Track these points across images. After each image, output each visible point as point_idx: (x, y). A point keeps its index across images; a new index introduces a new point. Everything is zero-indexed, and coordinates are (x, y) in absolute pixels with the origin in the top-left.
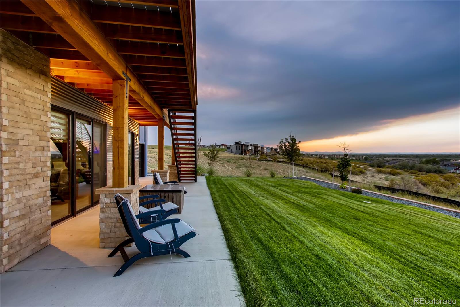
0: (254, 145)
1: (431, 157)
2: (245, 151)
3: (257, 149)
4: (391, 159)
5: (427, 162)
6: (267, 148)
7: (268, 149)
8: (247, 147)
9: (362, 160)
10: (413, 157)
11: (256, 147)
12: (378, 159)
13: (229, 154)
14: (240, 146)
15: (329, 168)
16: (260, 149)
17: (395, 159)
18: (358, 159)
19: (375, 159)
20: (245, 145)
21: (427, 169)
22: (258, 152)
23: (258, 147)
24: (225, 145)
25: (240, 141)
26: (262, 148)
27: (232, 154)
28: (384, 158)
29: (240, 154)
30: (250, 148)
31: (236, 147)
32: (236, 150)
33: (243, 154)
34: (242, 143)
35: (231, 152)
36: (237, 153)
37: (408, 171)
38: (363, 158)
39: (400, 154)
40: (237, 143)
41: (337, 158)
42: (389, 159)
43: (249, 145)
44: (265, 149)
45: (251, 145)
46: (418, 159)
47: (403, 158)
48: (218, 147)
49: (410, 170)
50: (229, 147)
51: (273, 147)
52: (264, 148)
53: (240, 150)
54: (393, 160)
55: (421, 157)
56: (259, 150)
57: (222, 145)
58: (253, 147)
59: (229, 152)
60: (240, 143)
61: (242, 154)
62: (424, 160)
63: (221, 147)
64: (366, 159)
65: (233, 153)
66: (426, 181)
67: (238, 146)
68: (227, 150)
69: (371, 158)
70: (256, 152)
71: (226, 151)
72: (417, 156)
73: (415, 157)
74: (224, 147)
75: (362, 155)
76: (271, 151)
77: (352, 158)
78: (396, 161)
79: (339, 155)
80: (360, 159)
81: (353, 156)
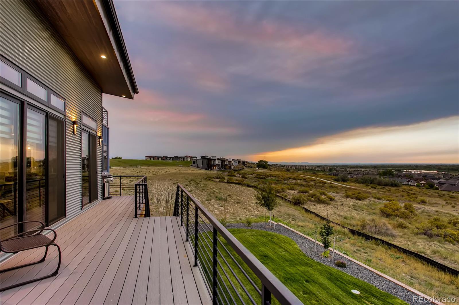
0: (222, 159)
1: (387, 168)
2: (211, 166)
3: (225, 162)
4: (353, 170)
5: (384, 174)
6: (234, 161)
7: (236, 161)
8: (214, 162)
9: (327, 171)
10: (372, 168)
11: (223, 161)
12: (341, 169)
13: (194, 169)
14: (206, 161)
15: (301, 199)
16: (227, 163)
17: (356, 169)
18: (323, 170)
19: (338, 170)
20: (212, 160)
21: (385, 182)
22: (225, 166)
23: (225, 161)
24: (190, 157)
25: (206, 155)
26: (230, 162)
27: (198, 169)
28: (347, 169)
29: (206, 169)
30: (217, 162)
31: (202, 161)
32: (202, 164)
33: (210, 169)
34: (208, 157)
35: (197, 167)
36: (203, 168)
37: (369, 185)
38: (328, 169)
39: (360, 164)
40: (203, 158)
41: (303, 169)
42: (351, 170)
43: (216, 160)
44: (233, 162)
45: (218, 159)
46: (376, 170)
47: (363, 169)
48: (182, 158)
49: (370, 184)
50: (195, 162)
51: (240, 160)
52: (231, 162)
53: (206, 164)
54: (354, 171)
55: (379, 168)
56: (226, 165)
57: (187, 157)
58: (220, 161)
59: (195, 167)
60: (206, 157)
61: (208, 169)
62: (381, 171)
63: (185, 159)
64: (330, 170)
65: (199, 167)
66: (391, 212)
67: (205, 161)
68: (193, 165)
69: (335, 169)
70: (223, 166)
71: (191, 166)
72: (375, 167)
73: (373, 168)
74: (189, 159)
75: (327, 166)
76: (238, 164)
77: (318, 169)
78: (358, 172)
79: (306, 166)
80: (325, 170)
81: (319, 167)
